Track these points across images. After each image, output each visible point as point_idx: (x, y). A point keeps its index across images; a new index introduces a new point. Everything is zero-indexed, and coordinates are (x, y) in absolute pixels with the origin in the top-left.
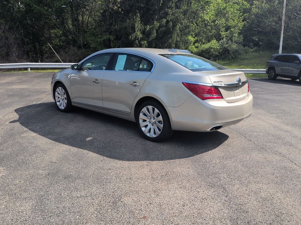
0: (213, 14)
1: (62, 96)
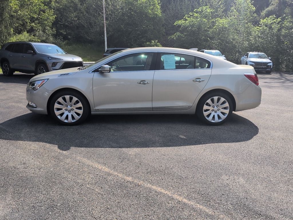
0: (17, 3)
1: (69, 106)
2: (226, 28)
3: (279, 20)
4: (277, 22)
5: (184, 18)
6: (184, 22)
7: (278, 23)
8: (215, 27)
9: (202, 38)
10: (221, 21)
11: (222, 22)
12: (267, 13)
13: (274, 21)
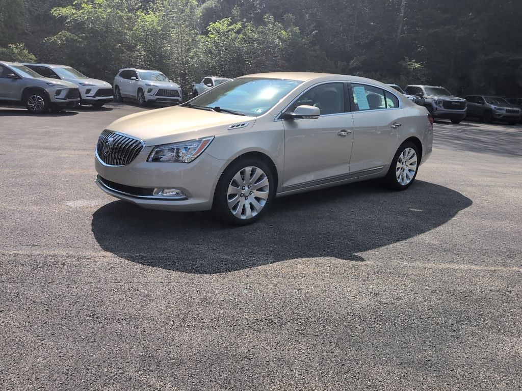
1: (246, 188)
2: (157, 31)
3: (239, 25)
4: (236, 29)
5: (74, 3)
6: (74, 11)
7: (238, 32)
8: (135, 28)
9: (117, 45)
10: (147, 18)
11: (151, 20)
12: (205, 11)
13: (232, 27)
